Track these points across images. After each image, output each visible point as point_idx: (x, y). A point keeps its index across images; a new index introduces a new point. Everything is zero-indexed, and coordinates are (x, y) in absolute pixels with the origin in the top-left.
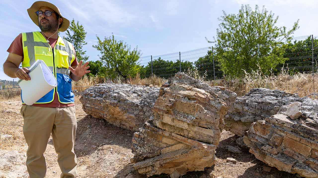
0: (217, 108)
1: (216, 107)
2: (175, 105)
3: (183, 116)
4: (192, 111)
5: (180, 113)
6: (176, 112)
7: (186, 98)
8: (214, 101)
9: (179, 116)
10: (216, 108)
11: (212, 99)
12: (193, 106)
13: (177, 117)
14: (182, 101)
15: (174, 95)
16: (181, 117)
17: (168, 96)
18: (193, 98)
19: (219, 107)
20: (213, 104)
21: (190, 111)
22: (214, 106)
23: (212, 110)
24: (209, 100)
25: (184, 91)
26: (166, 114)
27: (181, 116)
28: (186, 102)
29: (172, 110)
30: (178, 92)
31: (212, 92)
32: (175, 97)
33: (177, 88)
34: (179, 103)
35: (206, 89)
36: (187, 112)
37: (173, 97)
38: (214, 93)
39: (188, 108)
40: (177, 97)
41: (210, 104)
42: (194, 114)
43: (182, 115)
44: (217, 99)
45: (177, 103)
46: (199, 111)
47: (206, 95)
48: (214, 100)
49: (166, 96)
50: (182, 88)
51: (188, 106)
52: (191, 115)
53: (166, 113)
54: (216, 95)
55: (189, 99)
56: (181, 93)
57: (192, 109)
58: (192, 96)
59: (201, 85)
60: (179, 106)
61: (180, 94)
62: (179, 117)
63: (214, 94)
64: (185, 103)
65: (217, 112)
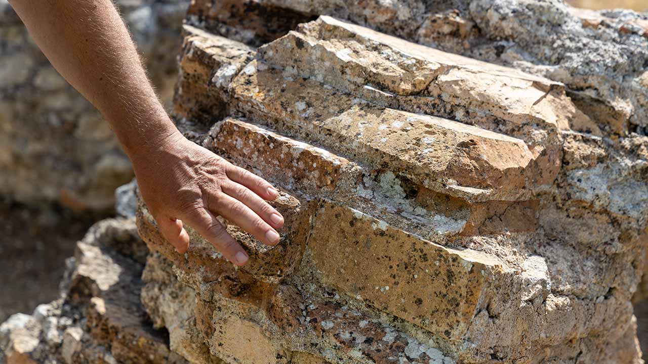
0: (619, 215)
1: (614, 210)
2: (300, 238)
3: (360, 339)
4: (429, 304)
5: (338, 305)
6: (313, 287)
7: (389, 176)
8: (599, 169)
9: (337, 336)
10: (614, 222)
11: (587, 149)
12: (443, 271)
13: (319, 341)
14: (358, 213)
15: (296, 155)
16: (351, 343)
17: (246, 151)
18: (439, 195)
19: (634, 214)
20: (589, 197)
21: (419, 302)
22: (597, 205)
23: (584, 236)
24: (565, 162)
25: (371, 117)
26: (236, 301)
27: (346, 336)
28: (383, 225)
29: (283, 282)
30: (329, 123)
31: (593, 81)
32: (301, 165)
33: (320, 78)
34: (336, 228)
35: (548, 52)
36: (393, 309)
37: (290, 167)
38: (605, 90)
39: (405, 274)
40: (316, 174)
41: (569, 196)
42: (447, 333)
43: (354, 322)
44: (626, 143)
45: (319, 225)
46: (485, 312)
47: (538, 134)
48: (601, 159)
49: (234, 148)
50: (360, 80)
51: (405, 259)
52: (421, 336)
53: (238, 295)
54: (617, 114)
55: (412, 191)
56: (352, 133)
57: (430, 289)
58: (432, 176)
59: (504, 18)
60: (331, 244)
61: (341, 138)
62: (334, 341)
63: (603, 102)
64: (382, 234)
65: (618, 247)
